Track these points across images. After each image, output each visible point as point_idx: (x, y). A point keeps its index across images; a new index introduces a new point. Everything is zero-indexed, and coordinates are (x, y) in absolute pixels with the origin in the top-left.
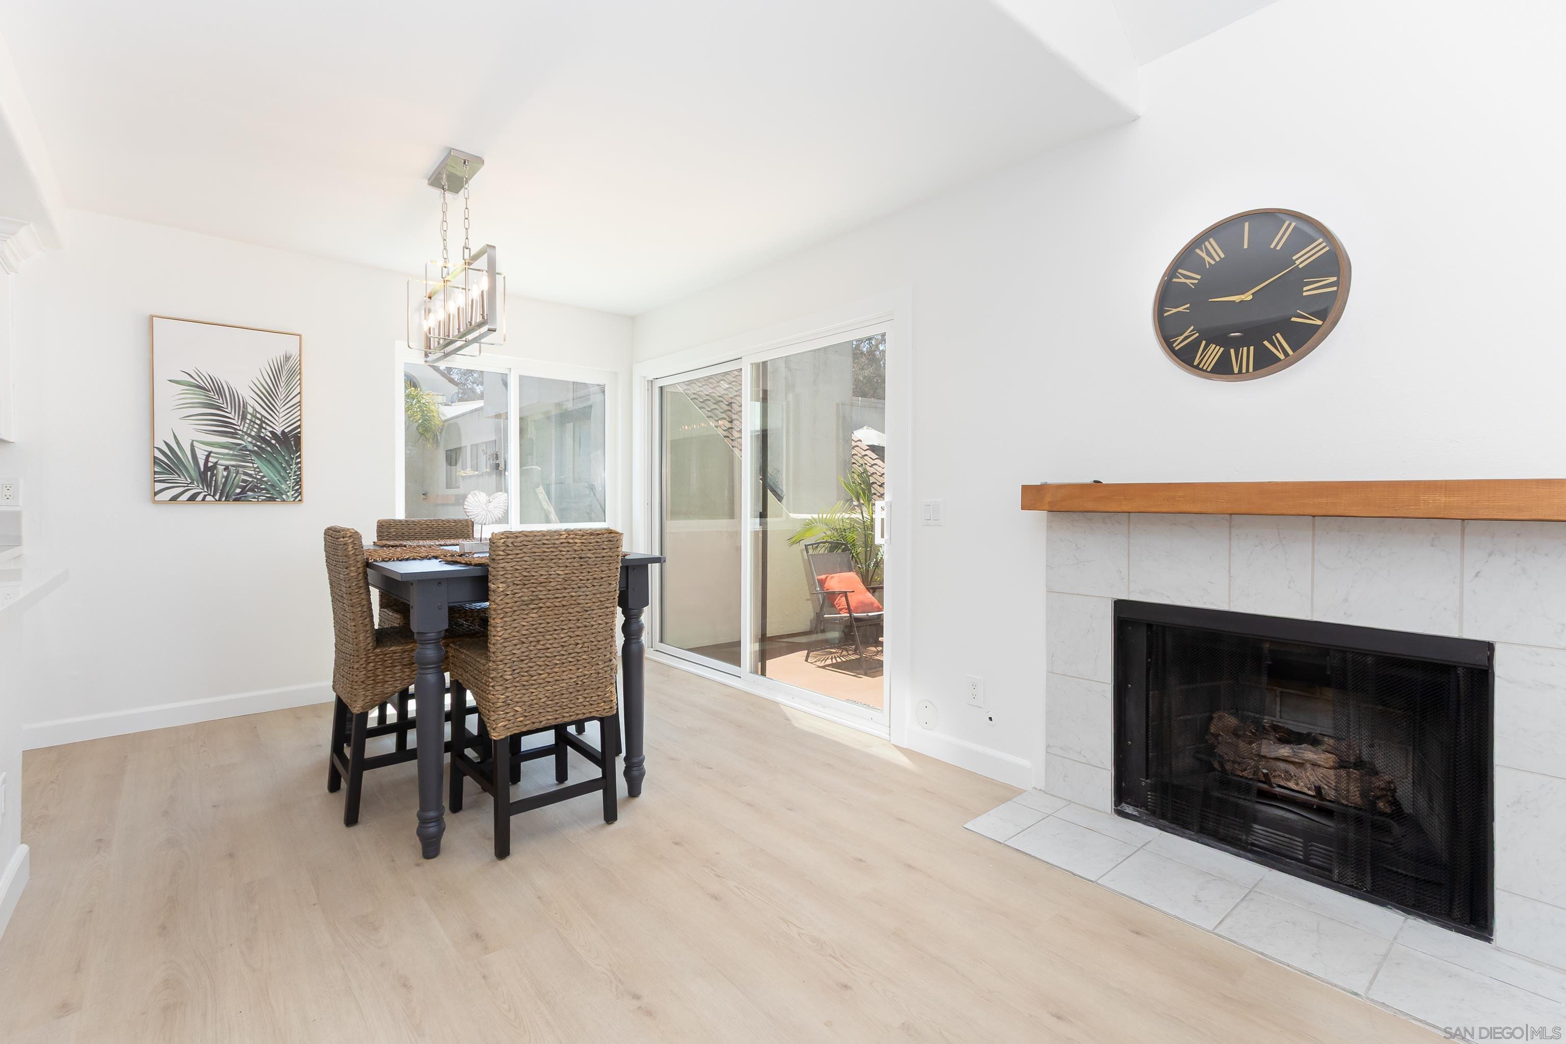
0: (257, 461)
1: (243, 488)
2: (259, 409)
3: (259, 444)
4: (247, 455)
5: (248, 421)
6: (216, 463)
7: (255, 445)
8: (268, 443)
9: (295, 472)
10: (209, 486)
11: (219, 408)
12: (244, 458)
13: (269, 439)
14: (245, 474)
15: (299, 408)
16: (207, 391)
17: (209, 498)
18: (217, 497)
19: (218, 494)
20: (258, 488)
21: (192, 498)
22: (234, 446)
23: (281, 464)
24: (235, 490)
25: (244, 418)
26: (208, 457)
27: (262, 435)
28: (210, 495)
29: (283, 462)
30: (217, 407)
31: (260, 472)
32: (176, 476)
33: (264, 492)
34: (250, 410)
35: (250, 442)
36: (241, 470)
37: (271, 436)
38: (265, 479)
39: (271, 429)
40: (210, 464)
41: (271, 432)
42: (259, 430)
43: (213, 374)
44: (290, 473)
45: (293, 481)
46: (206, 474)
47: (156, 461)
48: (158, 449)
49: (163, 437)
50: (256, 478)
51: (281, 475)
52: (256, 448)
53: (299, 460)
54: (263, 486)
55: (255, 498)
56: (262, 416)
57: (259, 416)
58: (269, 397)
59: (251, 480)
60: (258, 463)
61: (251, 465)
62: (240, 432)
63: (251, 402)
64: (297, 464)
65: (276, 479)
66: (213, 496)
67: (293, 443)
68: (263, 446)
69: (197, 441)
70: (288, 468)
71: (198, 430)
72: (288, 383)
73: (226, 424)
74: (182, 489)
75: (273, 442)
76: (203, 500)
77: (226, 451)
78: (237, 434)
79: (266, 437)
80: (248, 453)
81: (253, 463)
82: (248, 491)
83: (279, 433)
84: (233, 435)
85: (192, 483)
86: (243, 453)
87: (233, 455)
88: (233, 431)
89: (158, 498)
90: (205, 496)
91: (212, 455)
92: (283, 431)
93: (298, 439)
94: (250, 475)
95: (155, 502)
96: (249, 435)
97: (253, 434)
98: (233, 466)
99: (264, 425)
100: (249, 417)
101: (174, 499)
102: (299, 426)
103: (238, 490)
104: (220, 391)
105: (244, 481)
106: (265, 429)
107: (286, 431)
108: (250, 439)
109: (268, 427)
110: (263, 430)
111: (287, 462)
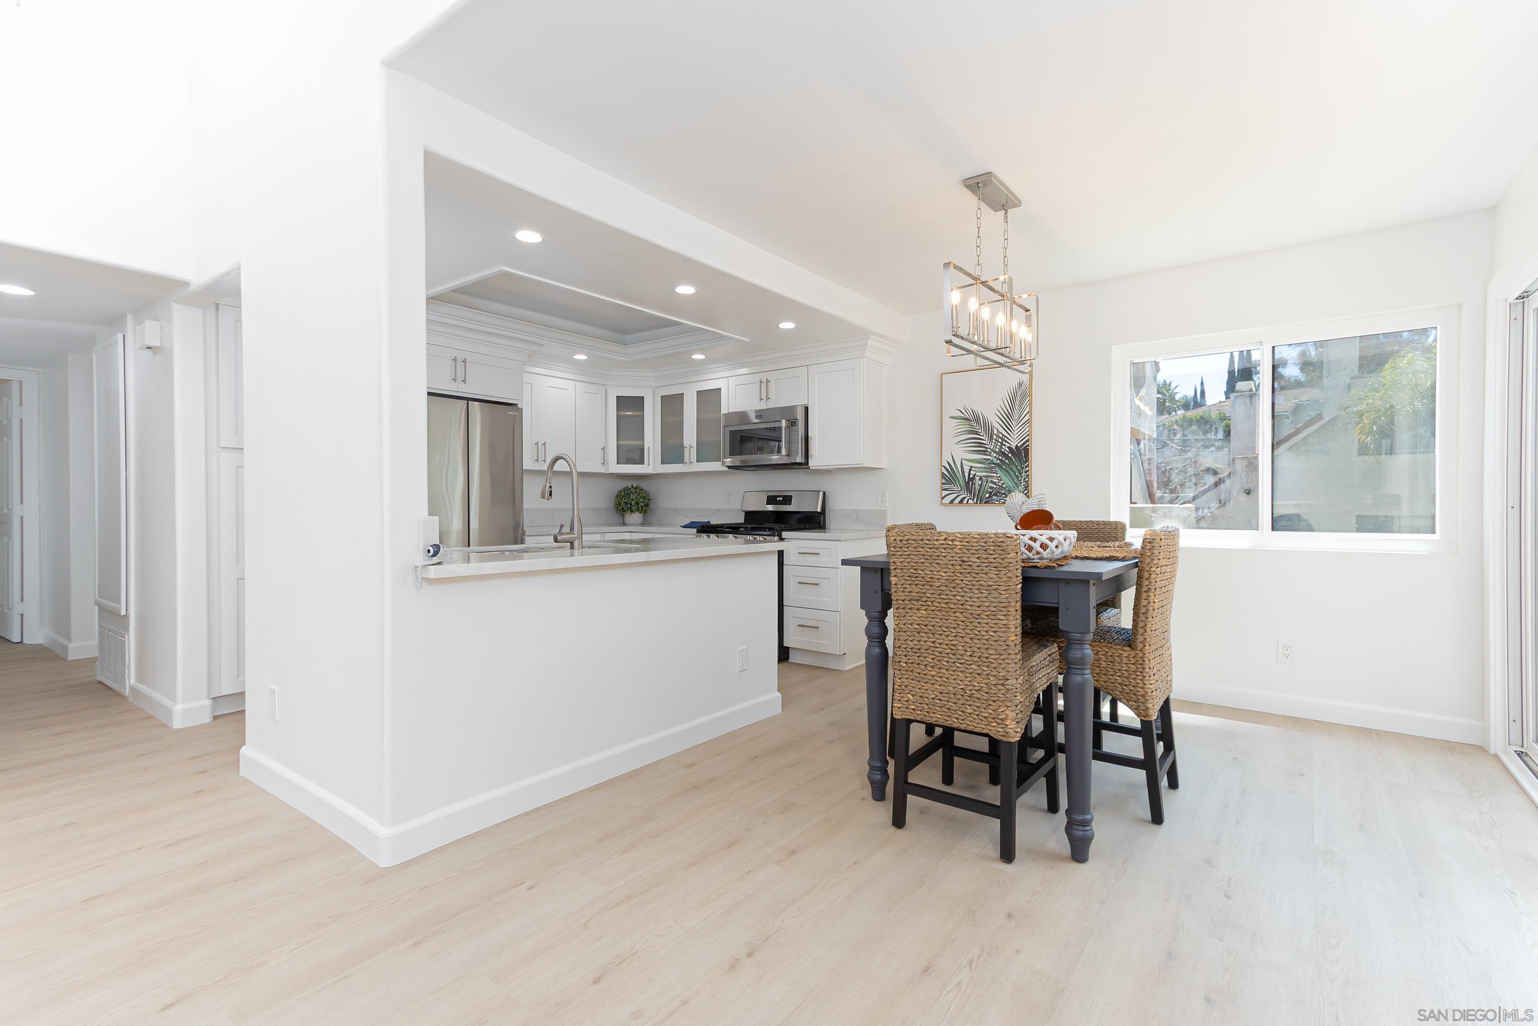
0: (999, 472)
1: (990, 493)
2: (1001, 430)
3: (1000, 457)
4: (993, 468)
5: (994, 441)
6: (975, 475)
7: (998, 459)
8: (1006, 456)
9: (1025, 479)
10: (970, 493)
11: (977, 433)
12: (990, 470)
13: (1007, 453)
14: (992, 482)
15: (1028, 425)
16: (970, 421)
17: (970, 501)
18: (975, 501)
19: (976, 498)
20: (1000, 493)
21: (961, 502)
22: (985, 461)
23: (1015, 473)
24: (985, 495)
25: (991, 438)
26: (970, 470)
27: (1003, 450)
28: (971, 499)
29: (1016, 471)
30: (975, 432)
31: (1001, 480)
32: (953, 485)
33: (1004, 496)
34: (995, 432)
35: (995, 457)
36: (989, 479)
37: (1008, 450)
38: (1004, 486)
39: (1008, 445)
40: (971, 476)
41: (1008, 447)
42: (1001, 447)
43: (974, 408)
44: (1021, 480)
45: (1023, 487)
46: (969, 483)
47: (943, 476)
48: (944, 467)
49: (947, 458)
50: (998, 485)
51: (1014, 482)
52: (999, 461)
53: (1027, 469)
54: (1003, 492)
55: (997, 501)
56: (1003, 435)
57: (1001, 436)
58: (1007, 419)
59: (995, 487)
60: (1000, 474)
61: (995, 475)
62: (989, 450)
63: (996, 425)
64: (1026, 472)
65: (1011, 485)
66: (973, 500)
67: (1023, 454)
68: (1004, 459)
69: (964, 459)
70: (1020, 476)
71: (965, 451)
72: (1020, 407)
73: (981, 445)
74: (956, 495)
75: (1010, 455)
76: (967, 503)
77: (980, 465)
78: (987, 451)
79: (1006, 452)
80: (994, 465)
81: (997, 474)
82: (993, 496)
83: (1014, 448)
84: (984, 452)
85: (961, 490)
86: (991, 466)
87: (985, 468)
88: (984, 449)
89: (944, 501)
90: (968, 499)
91: (972, 469)
92: (1017, 445)
93: (1027, 451)
94: (995, 483)
95: (942, 504)
96: (995, 452)
97: (997, 450)
98: (984, 477)
99: (1004, 443)
100: (995, 437)
101: (952, 502)
102: (1028, 441)
103: (987, 495)
104: (977, 420)
105: (991, 488)
106: (1005, 445)
107: (1019, 445)
108: (995, 455)
109: (1007, 444)
110: (1003, 447)
111: (1019, 471)
